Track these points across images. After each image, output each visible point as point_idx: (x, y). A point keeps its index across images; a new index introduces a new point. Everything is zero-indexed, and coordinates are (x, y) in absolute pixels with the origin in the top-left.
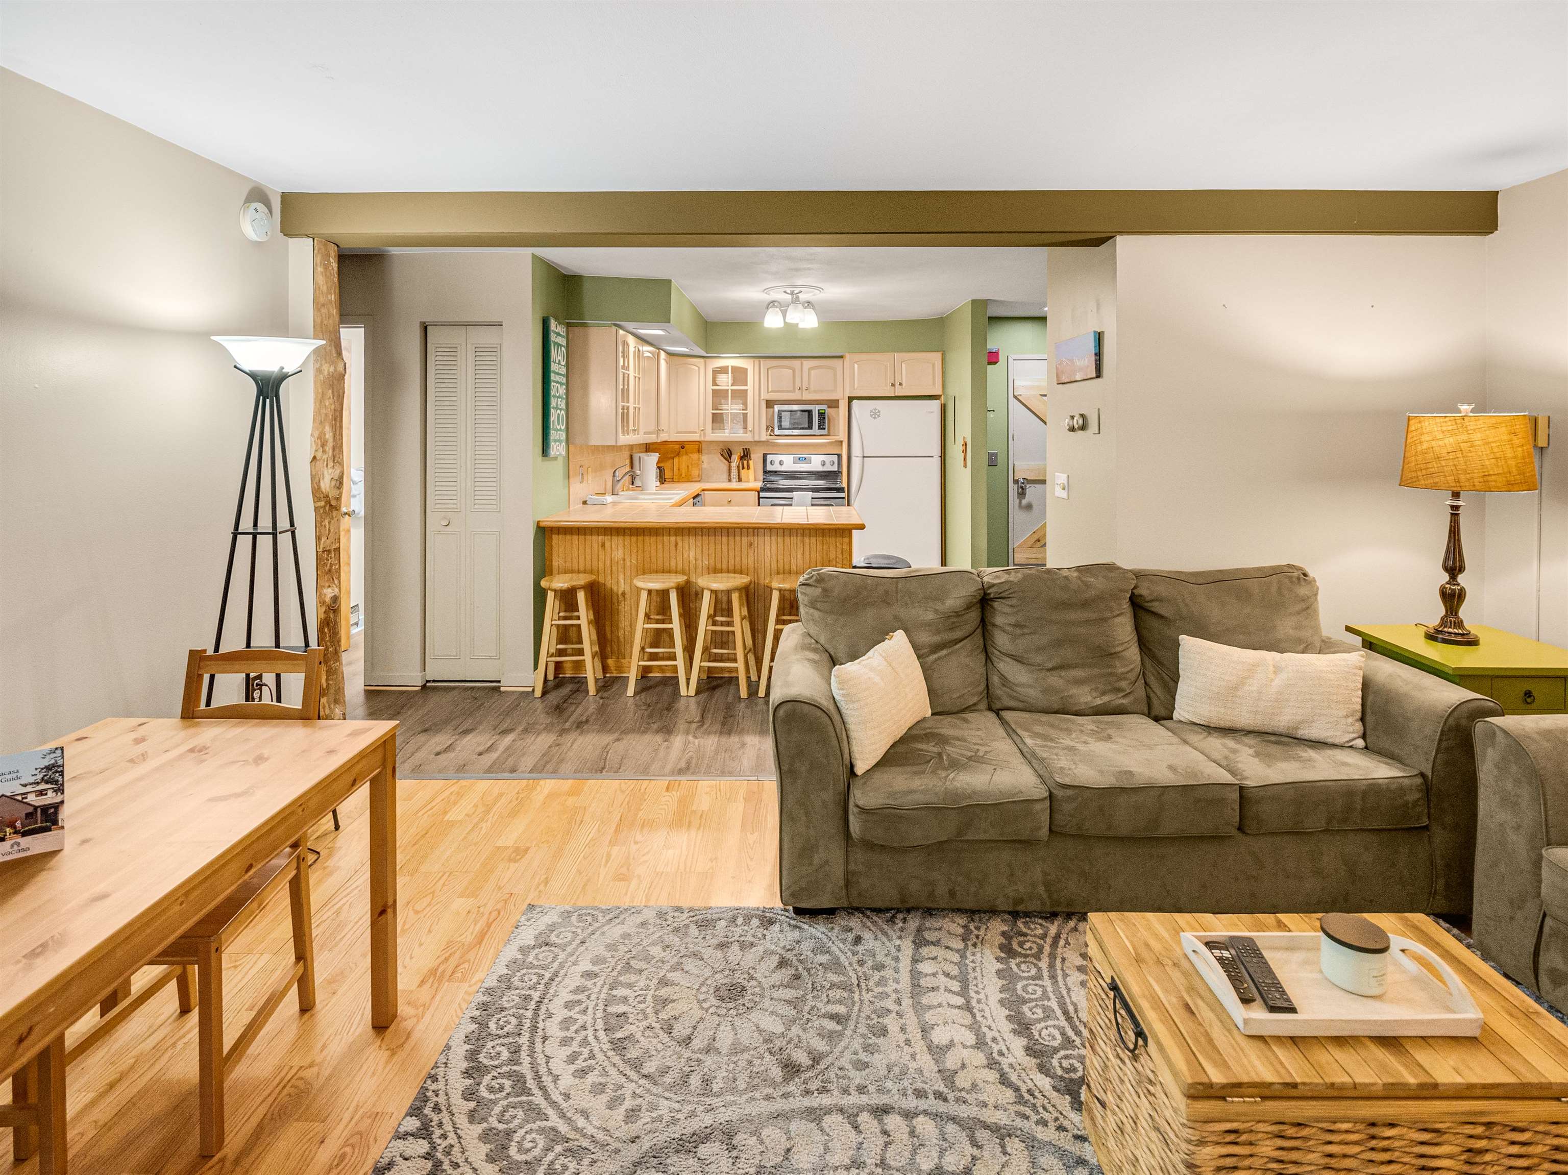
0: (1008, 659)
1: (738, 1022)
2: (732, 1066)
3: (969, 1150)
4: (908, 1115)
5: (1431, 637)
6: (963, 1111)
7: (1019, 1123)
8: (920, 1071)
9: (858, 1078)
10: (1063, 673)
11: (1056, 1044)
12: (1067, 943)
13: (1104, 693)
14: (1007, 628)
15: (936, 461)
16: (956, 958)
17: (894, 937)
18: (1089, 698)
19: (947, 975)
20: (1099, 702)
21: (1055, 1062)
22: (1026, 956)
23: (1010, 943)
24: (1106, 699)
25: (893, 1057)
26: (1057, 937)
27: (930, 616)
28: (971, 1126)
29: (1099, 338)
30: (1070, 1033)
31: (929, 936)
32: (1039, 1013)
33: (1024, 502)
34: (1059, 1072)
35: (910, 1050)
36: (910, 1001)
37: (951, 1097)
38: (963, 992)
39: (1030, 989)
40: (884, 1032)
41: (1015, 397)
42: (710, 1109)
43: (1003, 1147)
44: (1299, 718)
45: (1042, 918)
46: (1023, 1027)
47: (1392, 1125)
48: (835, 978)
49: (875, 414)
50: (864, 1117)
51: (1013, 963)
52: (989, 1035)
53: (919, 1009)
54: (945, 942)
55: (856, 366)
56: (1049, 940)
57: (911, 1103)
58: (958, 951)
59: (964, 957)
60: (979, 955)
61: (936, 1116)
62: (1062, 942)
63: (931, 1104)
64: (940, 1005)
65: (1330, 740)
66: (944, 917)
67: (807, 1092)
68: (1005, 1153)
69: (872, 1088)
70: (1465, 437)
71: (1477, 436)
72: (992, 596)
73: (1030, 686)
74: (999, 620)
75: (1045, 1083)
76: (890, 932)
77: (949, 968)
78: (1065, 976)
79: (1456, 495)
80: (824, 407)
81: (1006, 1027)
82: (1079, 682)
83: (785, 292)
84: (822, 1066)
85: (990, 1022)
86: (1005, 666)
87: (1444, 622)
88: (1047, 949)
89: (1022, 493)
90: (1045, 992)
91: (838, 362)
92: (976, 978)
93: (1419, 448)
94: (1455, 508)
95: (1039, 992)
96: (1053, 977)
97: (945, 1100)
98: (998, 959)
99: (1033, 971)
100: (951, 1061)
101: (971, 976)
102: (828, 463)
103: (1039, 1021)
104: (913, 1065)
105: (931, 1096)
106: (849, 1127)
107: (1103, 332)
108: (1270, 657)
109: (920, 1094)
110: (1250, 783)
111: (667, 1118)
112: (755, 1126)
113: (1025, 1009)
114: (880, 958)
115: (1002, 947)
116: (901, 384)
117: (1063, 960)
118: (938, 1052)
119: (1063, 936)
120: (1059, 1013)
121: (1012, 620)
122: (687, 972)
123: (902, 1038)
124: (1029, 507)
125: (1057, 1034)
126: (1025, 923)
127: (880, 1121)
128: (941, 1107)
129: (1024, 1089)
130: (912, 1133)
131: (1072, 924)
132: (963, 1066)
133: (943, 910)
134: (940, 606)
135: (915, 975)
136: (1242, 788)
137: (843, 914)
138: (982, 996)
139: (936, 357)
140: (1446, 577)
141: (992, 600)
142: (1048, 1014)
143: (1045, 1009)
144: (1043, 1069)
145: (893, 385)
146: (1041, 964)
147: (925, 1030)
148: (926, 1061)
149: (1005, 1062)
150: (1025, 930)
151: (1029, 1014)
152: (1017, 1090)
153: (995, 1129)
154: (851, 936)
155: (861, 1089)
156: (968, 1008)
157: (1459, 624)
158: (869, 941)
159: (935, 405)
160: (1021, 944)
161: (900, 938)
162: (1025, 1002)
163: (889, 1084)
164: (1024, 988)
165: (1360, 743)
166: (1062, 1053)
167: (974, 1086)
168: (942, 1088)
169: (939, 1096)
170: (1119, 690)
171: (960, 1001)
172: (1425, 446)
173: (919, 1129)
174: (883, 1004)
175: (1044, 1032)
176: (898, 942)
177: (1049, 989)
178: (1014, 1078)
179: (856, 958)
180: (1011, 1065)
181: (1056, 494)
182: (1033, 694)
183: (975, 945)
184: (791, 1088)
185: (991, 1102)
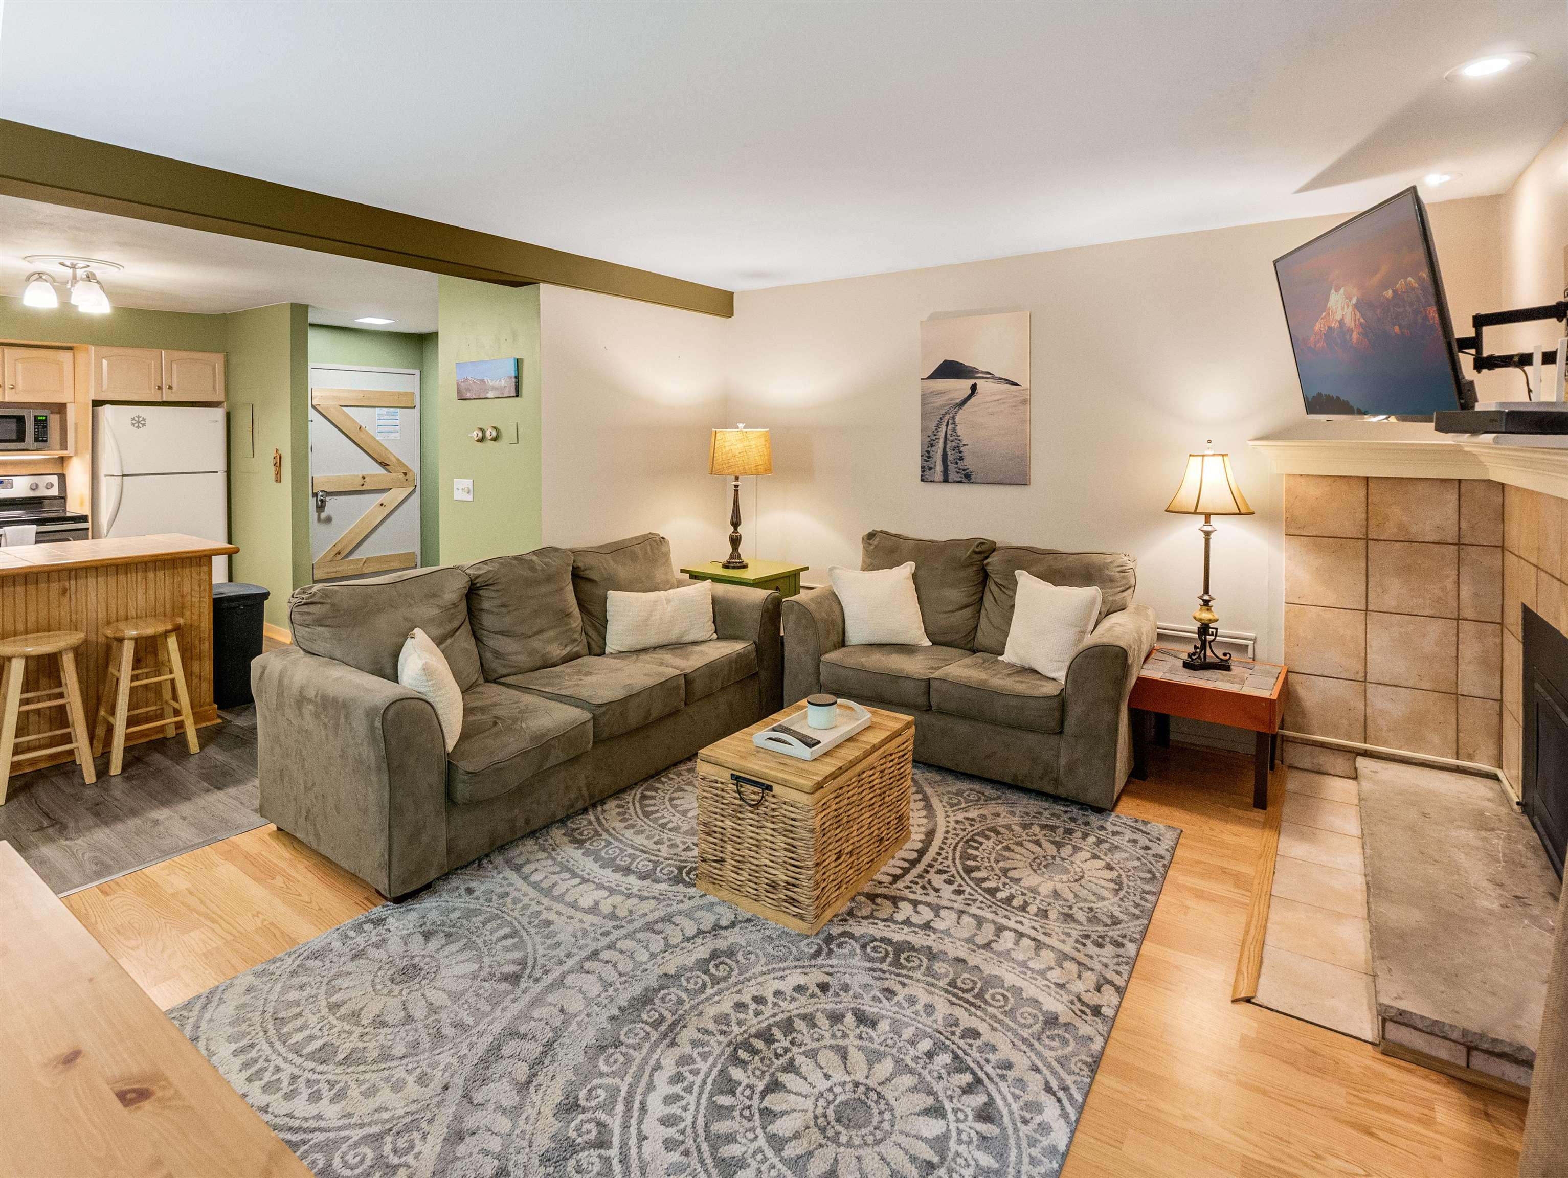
0: (497, 636)
1: (438, 984)
2: (466, 1006)
3: (659, 937)
4: (611, 947)
5: (726, 566)
6: (637, 924)
7: (669, 910)
8: (592, 925)
9: (561, 953)
10: (540, 637)
11: (650, 867)
12: (606, 820)
13: (566, 646)
14: (495, 610)
15: (221, 478)
16: (550, 862)
17: (495, 875)
18: (559, 652)
19: (554, 873)
20: (564, 653)
21: (659, 874)
22: (591, 838)
23: (574, 837)
24: (568, 649)
25: (570, 929)
26: (598, 819)
27: (434, 612)
28: (649, 927)
29: (518, 363)
30: (653, 858)
31: (519, 861)
32: (628, 860)
33: (323, 515)
34: (666, 877)
35: (576, 920)
36: (548, 899)
37: (623, 923)
38: (574, 875)
39: (610, 852)
40: (549, 923)
41: (313, 406)
42: (481, 1034)
43: (674, 923)
44: (683, 630)
45: (579, 815)
46: (627, 871)
47: (864, 772)
48: (481, 918)
49: (139, 423)
50: (587, 965)
51: (587, 845)
52: (613, 885)
53: (559, 899)
54: (532, 858)
55: (105, 362)
56: (595, 824)
57: (605, 941)
58: (546, 858)
59: (553, 859)
60: (562, 853)
61: (626, 937)
62: (604, 821)
63: (616, 934)
64: (568, 890)
65: (700, 639)
66: (517, 846)
67: (537, 980)
68: (678, 925)
69: (575, 951)
70: (746, 443)
71: (753, 443)
72: (478, 585)
73: (520, 653)
74: (486, 605)
75: (664, 886)
76: (489, 874)
77: (552, 869)
78: (623, 835)
79: (737, 478)
80: (45, 412)
81: (618, 876)
82: (549, 641)
83: (62, 264)
84: (530, 964)
85: (606, 880)
86: (495, 642)
87: (732, 557)
88: (599, 829)
89: (321, 507)
90: (620, 849)
91: (66, 356)
92: (573, 865)
93: (724, 451)
94: (736, 486)
95: (618, 851)
96: (617, 839)
97: (623, 927)
98: (578, 848)
99: (603, 843)
100: (605, 908)
101: (570, 865)
102: (42, 486)
103: (631, 863)
104: (586, 926)
105: (613, 930)
106: (584, 975)
107: (522, 360)
108: (662, 593)
109: (606, 934)
110: (688, 671)
111: (454, 1061)
112: (525, 1016)
113: (618, 862)
114: (500, 890)
115: (571, 842)
116: (170, 387)
117: (613, 829)
118: (594, 909)
119: (601, 817)
120: (638, 853)
121: (498, 602)
122: (347, 988)
123: (564, 918)
124: (329, 520)
125: (646, 862)
126: (572, 822)
127: (599, 960)
128: (624, 931)
129: (657, 895)
130: (622, 952)
131: (599, 809)
132: (614, 907)
133: (512, 842)
134: (441, 603)
135: (536, 886)
136: (685, 675)
137: (441, 883)
138: (587, 871)
139: (217, 360)
140: (732, 529)
141: (478, 589)
142: (633, 858)
143: (630, 856)
144: (657, 881)
145: (160, 388)
146: (603, 837)
147: (574, 905)
148: (590, 919)
149: (635, 891)
150: (575, 827)
151: (623, 863)
152: (654, 898)
153: (663, 920)
154: (463, 892)
155: (569, 955)
156: (585, 881)
157: (739, 557)
158: (480, 887)
159: (219, 414)
160: (581, 834)
161: (499, 873)
162: (614, 859)
163: (582, 942)
164: (607, 853)
165: (715, 636)
166: (659, 869)
167: (631, 912)
168: (615, 923)
169: (616, 927)
170: (575, 640)
171: (578, 881)
172: (727, 449)
173: (624, 948)
174: (531, 910)
175: (640, 866)
176: (501, 876)
177: (621, 846)
178: (646, 894)
179: (481, 901)
180: (639, 890)
181: (456, 498)
182: (522, 660)
183: (553, 850)
184: (523, 985)
185: (647, 911)
